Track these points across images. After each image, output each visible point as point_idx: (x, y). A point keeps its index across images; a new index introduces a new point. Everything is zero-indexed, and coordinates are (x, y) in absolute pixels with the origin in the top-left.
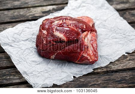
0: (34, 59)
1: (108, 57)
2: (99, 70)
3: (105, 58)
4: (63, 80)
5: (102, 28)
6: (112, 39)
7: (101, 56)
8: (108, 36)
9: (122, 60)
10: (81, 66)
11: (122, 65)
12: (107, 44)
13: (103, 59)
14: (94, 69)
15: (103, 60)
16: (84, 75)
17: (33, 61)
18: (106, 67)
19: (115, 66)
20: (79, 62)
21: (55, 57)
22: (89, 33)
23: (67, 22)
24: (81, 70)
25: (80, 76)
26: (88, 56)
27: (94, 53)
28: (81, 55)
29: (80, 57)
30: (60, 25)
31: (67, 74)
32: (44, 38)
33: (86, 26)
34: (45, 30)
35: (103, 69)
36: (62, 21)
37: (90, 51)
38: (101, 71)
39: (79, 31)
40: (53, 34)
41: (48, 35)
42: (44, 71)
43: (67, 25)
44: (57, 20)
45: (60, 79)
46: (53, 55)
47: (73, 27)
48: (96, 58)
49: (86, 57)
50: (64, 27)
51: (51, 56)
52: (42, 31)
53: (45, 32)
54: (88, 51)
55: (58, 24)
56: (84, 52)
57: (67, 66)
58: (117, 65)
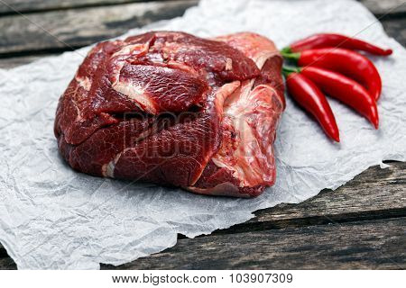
0: (44, 178)
1: (316, 171)
2: (277, 216)
3: (303, 174)
4: (137, 246)
7: (289, 168)
9: (368, 182)
10: (212, 201)
11: (364, 199)
14: (258, 213)
15: (297, 181)
16: (217, 232)
17: (42, 185)
18: (305, 205)
19: (339, 204)
20: (201, 190)
21: (115, 170)
22: (247, 88)
23: (165, 49)
24: (207, 213)
25: (203, 235)
26: (233, 169)
27: (260, 156)
28: (207, 160)
29: (202, 167)
30: (139, 56)
31: (155, 227)
32: (80, 102)
33: (233, 63)
34: (89, 77)
35: (291, 213)
36: (148, 43)
37: (242, 150)
38: (285, 216)
39: (208, 78)
40: (110, 86)
41: (92, 92)
42: (73, 218)
43: (166, 56)
44: (133, 44)
45: (127, 243)
46: (108, 163)
47: (186, 64)
48: (268, 174)
49: (224, 171)
50: (152, 64)
51: (101, 167)
52: (78, 79)
53: (85, 83)
54: (235, 149)
55: (131, 55)
56: (217, 152)
57: (161, 198)
58: (346, 199)
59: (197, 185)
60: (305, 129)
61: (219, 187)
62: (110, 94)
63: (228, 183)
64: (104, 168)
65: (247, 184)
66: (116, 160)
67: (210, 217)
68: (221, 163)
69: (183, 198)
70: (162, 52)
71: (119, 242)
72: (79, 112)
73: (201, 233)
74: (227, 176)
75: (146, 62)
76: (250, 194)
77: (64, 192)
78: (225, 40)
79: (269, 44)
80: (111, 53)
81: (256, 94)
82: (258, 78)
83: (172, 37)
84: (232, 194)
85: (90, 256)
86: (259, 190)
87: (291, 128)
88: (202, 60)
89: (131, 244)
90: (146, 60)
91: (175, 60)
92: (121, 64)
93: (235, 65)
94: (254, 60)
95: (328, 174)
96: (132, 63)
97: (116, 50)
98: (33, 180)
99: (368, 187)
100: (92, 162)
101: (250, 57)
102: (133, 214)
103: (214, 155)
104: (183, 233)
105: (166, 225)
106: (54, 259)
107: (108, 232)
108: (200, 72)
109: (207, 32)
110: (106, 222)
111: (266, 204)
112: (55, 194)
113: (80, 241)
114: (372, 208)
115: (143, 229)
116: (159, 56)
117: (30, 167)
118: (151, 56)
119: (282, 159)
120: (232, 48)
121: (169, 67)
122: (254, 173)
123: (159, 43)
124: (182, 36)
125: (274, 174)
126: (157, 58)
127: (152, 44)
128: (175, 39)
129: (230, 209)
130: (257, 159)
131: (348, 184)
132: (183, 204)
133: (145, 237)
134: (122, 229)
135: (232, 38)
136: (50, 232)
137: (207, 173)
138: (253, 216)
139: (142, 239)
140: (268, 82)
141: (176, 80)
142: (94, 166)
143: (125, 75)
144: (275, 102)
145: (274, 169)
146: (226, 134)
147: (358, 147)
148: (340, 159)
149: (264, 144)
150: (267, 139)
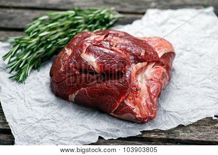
0: (39, 97)
1: (178, 115)
2: (152, 136)
3: (171, 115)
4: (77, 140)
5: (190, 65)
6: (201, 87)
7: (165, 111)
8: (196, 80)
9: (205, 125)
10: (121, 122)
11: (201, 134)
12: (186, 93)
13: (168, 117)
14: (143, 132)
15: (167, 119)
16: (120, 139)
17: (37, 100)
18: (169, 132)
19: (186, 134)
20: (116, 116)
21: (75, 98)
22: (150, 67)
23: (112, 40)
24: (116, 128)
25: (113, 139)
26: (134, 107)
27: (149, 103)
28: (121, 101)
29: (118, 104)
30: (98, 42)
31: (89, 131)
32: (64, 61)
33: (146, 52)
34: (71, 48)
35: (160, 135)
36: (104, 36)
37: (141, 98)
38: (157, 136)
39: (131, 58)
40: (80, 55)
41: (71, 57)
42: (49, 119)
43: (111, 44)
44: (97, 35)
45: (72, 137)
46: (72, 94)
47: (121, 49)
48: (152, 113)
49: (129, 107)
50: (103, 47)
51: (68, 96)
52: (66, 49)
53: (69, 52)
54: (137, 97)
55: (94, 40)
56: (127, 97)
57: (96, 117)
58: (191, 132)
59: (114, 112)
60: (179, 92)
61: (125, 116)
62: (79, 58)
63: (130, 114)
64: (70, 96)
65: (140, 116)
66: (76, 94)
67: (118, 130)
68: (128, 103)
69: (107, 118)
70: (110, 41)
71: (68, 135)
72: (62, 66)
73: (111, 138)
74: (130, 111)
75: (101, 46)
76: (141, 122)
77: (48, 105)
78: (146, 40)
79: (169, 45)
80: (85, 38)
81: (154, 70)
82: (158, 62)
83: (118, 34)
84: (132, 120)
85: (53, 140)
86: (146, 120)
87: (173, 90)
88: (129, 49)
89: (74, 138)
90: (101, 44)
91: (116, 46)
92: (88, 45)
93: (146, 53)
94: (158, 52)
95: (184, 117)
96: (94, 45)
97: (87, 37)
98: (34, 97)
99: (204, 128)
100: (64, 93)
101: (156, 51)
102: (79, 123)
103: (126, 99)
104: (102, 136)
105: (94, 131)
106: (34, 139)
107: (65, 130)
108: (127, 55)
109: (142, 33)
110: (65, 125)
111: (149, 128)
112: (43, 106)
113: (50, 132)
114: (203, 139)
115: (82, 131)
116: (108, 43)
117: (34, 90)
118: (105, 43)
119: (162, 106)
120: (148, 45)
121: (111, 50)
122: (145, 111)
123: (111, 37)
124: (123, 35)
125: (155, 114)
127: (106, 36)
128: (119, 35)
129: (129, 128)
130: (147, 105)
131: (193, 125)
132: (106, 121)
133: (83, 135)
134: (72, 129)
135: (150, 39)
136: (36, 125)
137: (120, 107)
138: (141, 133)
139: (81, 136)
140: (162, 65)
141: (113, 57)
142: (65, 94)
143: (89, 51)
144: (163, 76)
145: (155, 111)
146: (134, 89)
147: (204, 106)
148: (192, 111)
149: (153, 97)
150: (155, 94)
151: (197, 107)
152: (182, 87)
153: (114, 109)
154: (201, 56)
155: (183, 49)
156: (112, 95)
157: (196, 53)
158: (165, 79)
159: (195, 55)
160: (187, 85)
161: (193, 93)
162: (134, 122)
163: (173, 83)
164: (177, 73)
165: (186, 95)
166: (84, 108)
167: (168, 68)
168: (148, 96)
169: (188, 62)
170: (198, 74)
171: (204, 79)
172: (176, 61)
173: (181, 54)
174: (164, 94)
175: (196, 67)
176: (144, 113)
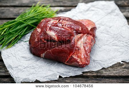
0: (24, 55)
1: (101, 62)
2: (89, 74)
3: (98, 63)
5: (105, 33)
6: (112, 46)
7: (94, 61)
8: (109, 42)
9: (116, 67)
10: (71, 67)
11: (115, 72)
12: (104, 50)
13: (96, 63)
14: (83, 73)
15: (96, 65)
16: (71, 77)
17: (23, 57)
18: (97, 72)
19: (107, 72)
20: (68, 64)
21: (44, 56)
22: (85, 36)
23: (63, 22)
24: (69, 71)
26: (78, 59)
27: (86, 56)
28: (70, 56)
29: (69, 58)
30: (55, 24)
31: (53, 73)
32: (37, 35)
34: (40, 28)
35: (93, 74)
36: (58, 20)
37: (81, 54)
38: (91, 74)
39: (74, 32)
40: (46, 32)
41: (41, 33)
42: (31, 67)
43: (63, 25)
44: (54, 20)
45: (45, 76)
46: (43, 54)
47: (68, 27)
48: (87, 62)
49: (75, 59)
50: (58, 27)
51: (41, 54)
52: (37, 29)
53: (39, 30)
54: (79, 53)
55: (53, 23)
56: (74, 54)
57: (57, 65)
58: (109, 71)
59: (67, 62)
60: (100, 49)
61: (73, 63)
62: (45, 34)
63: (76, 63)
64: (41, 55)
65: (81, 63)
66: (45, 53)
68: (75, 57)
69: (63, 66)
70: (62, 23)
72: (36, 38)
73: (66, 76)
74: (76, 61)
75: (57, 26)
76: (82, 66)
77: (29, 60)
78: (81, 21)
80: (48, 22)
81: (87, 38)
82: (88, 33)
83: (65, 19)
86: (85, 66)
87: (97, 49)
88: (73, 27)
89: (46, 77)
91: (65, 26)
92: (50, 26)
93: (82, 29)
94: (88, 28)
95: (105, 63)
96: (53, 26)
97: (49, 21)
98: (21, 55)
99: (116, 68)
100: (38, 53)
102: (48, 69)
103: (73, 55)
104: (61, 76)
105: (57, 73)
108: (72, 30)
110: (40, 70)
111: (86, 70)
112: (27, 60)
114: (116, 75)
115: (50, 73)
116: (61, 24)
117: (21, 52)
118: (59, 24)
119: (92, 58)
120: (82, 24)
121: (63, 28)
123: (62, 20)
124: (68, 19)
125: (89, 62)
126: (60, 25)
127: (59, 21)
128: (66, 20)
129: (76, 70)
131: (111, 67)
134: (44, 72)
135: (83, 21)
139: (49, 76)
140: (91, 35)
141: (65, 32)
142: (39, 54)
143: (51, 29)
144: (92, 41)
145: (89, 60)
146: (77, 49)
147: (115, 56)
148: (109, 59)
149: (87, 53)
150: (88, 51)
151: (111, 57)
152: (101, 46)
153: (67, 60)
154: (110, 27)
155: (100, 24)
156: (65, 53)
157: (108, 26)
158: (93, 43)
159: (107, 27)
160: (104, 45)
161: (108, 49)
162: (78, 67)
163: (97, 45)
164: (98, 38)
165: (104, 51)
166: (49, 61)
167: (94, 36)
168: (85, 53)
169: (103, 32)
170: (109, 38)
171: (113, 41)
172: (97, 32)
173: (99, 27)
174: (93, 51)
175: (108, 34)
176: (83, 61)
